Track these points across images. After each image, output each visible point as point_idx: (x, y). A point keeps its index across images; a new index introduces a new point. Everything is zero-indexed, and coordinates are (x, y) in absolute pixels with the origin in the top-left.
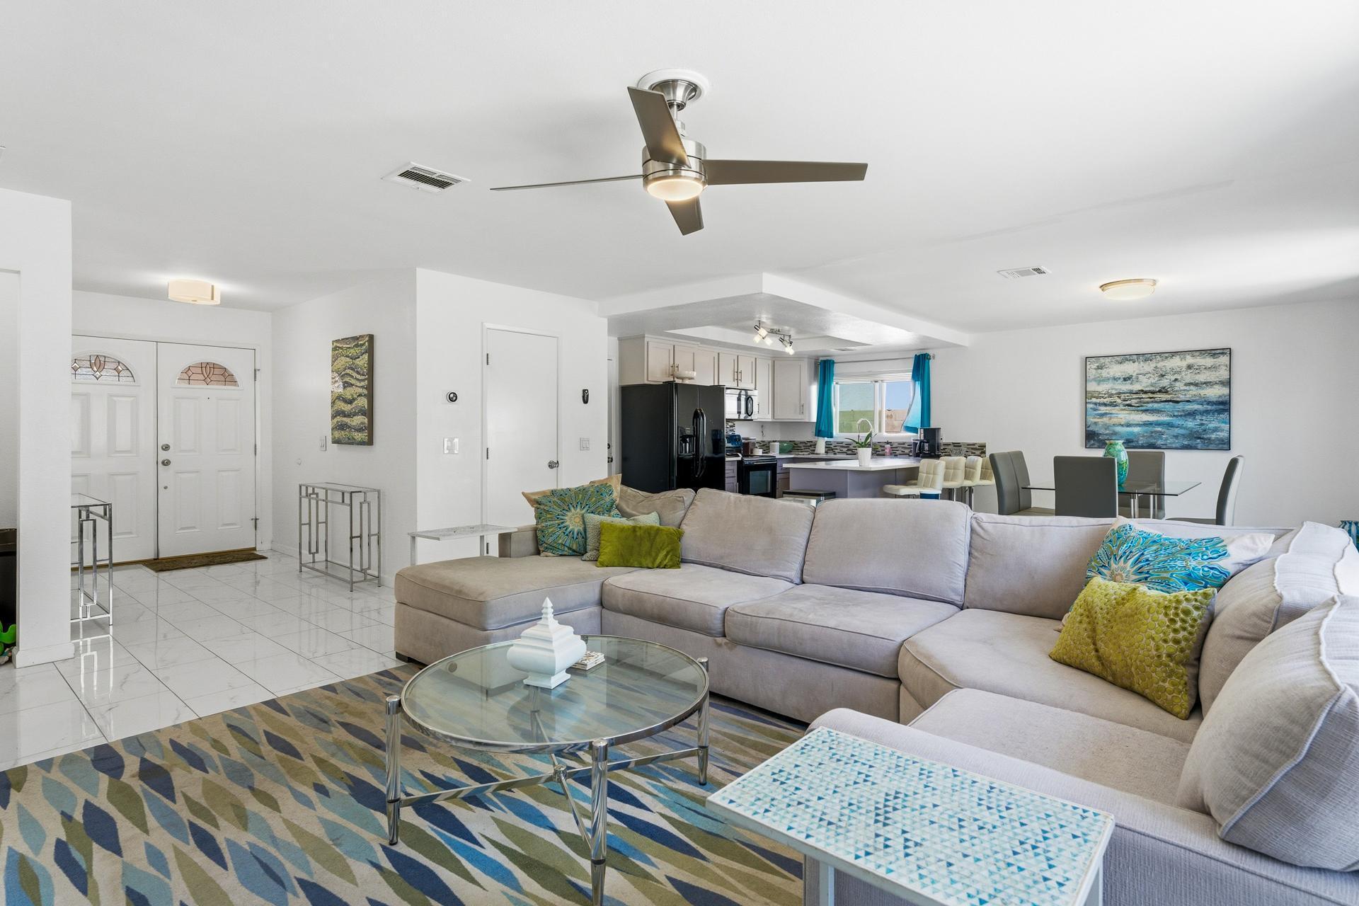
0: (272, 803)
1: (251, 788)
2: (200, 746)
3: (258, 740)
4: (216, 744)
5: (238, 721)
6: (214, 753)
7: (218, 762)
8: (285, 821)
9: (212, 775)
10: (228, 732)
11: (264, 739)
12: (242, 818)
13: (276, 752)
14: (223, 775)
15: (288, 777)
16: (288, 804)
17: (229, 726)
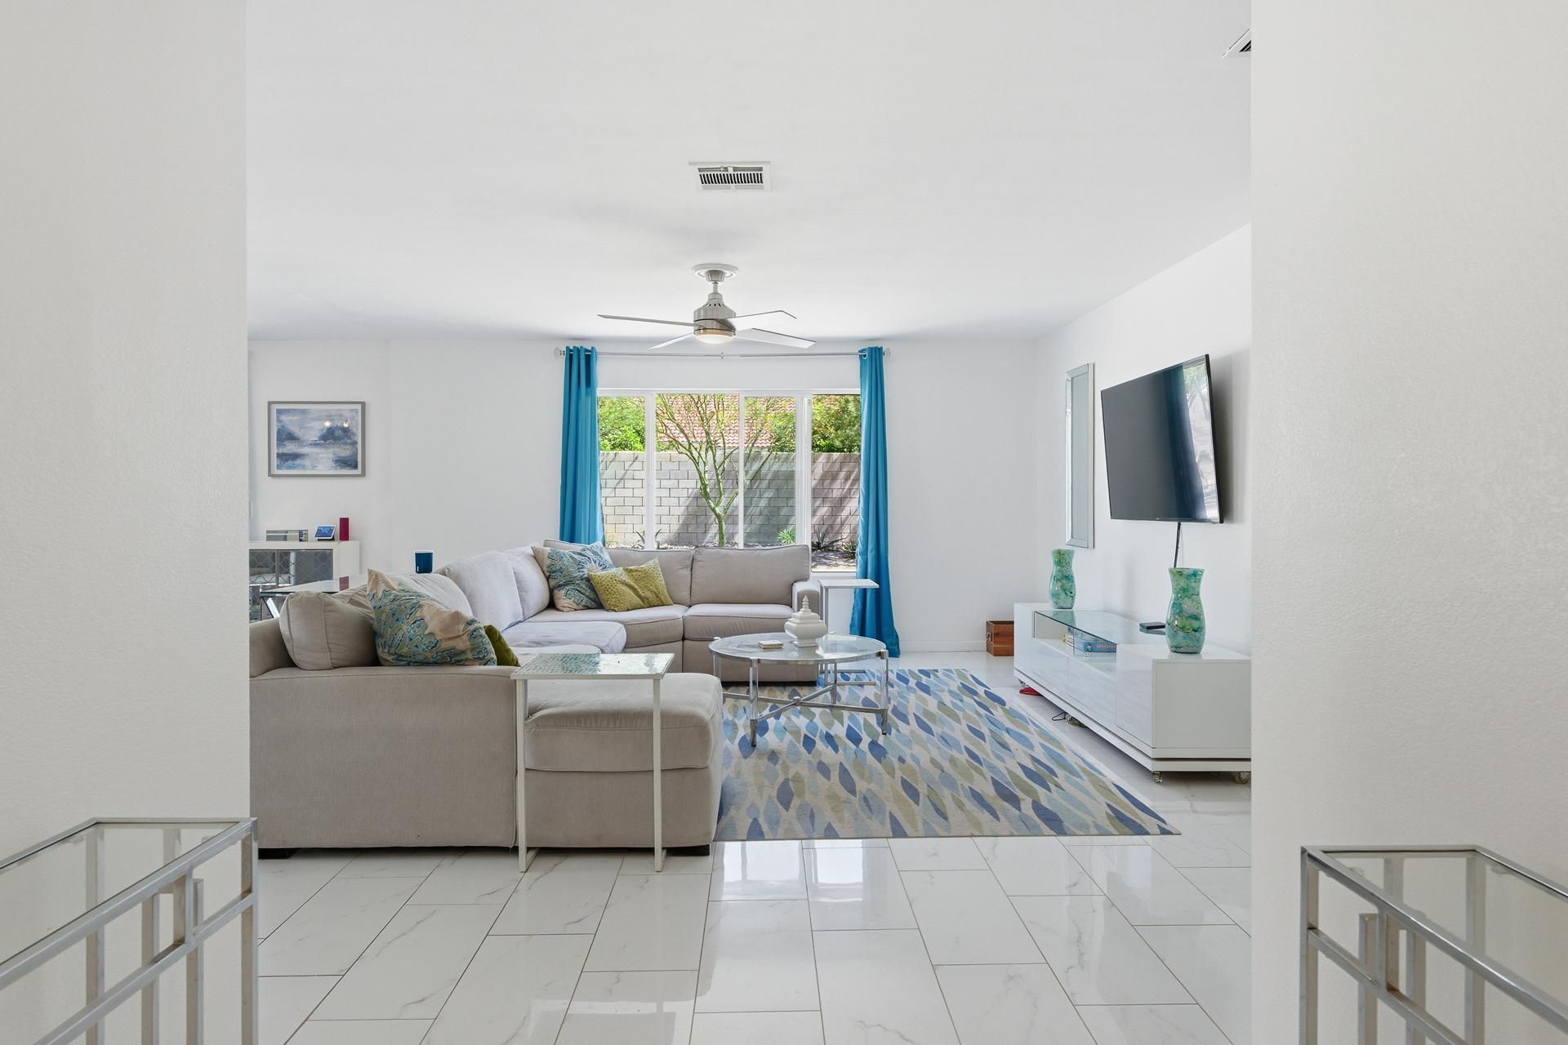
0: (934, 762)
1: (943, 771)
2: (973, 807)
3: (927, 799)
4: (960, 805)
5: (937, 824)
6: (965, 800)
7: (961, 792)
8: (929, 752)
9: (967, 785)
10: (949, 814)
11: (921, 798)
12: (952, 761)
13: (917, 787)
14: (959, 783)
15: (917, 769)
16: (925, 760)
17: (946, 818)
